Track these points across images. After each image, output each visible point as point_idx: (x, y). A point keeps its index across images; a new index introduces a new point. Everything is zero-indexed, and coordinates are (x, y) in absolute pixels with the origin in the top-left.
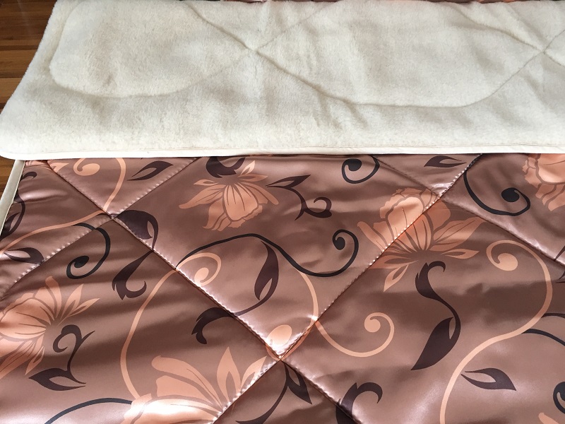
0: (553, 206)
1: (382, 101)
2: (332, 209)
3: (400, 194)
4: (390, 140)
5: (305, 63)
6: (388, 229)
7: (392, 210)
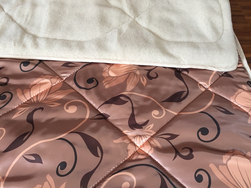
0: (107, 87)
1: (50, 36)
2: (9, 82)
3: (42, 78)
4: (46, 54)
5: (24, 19)
6: (29, 92)
7: (36, 84)
